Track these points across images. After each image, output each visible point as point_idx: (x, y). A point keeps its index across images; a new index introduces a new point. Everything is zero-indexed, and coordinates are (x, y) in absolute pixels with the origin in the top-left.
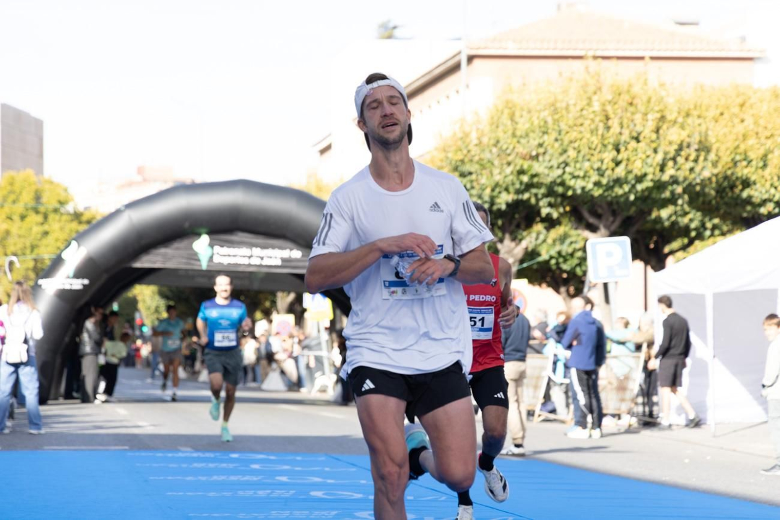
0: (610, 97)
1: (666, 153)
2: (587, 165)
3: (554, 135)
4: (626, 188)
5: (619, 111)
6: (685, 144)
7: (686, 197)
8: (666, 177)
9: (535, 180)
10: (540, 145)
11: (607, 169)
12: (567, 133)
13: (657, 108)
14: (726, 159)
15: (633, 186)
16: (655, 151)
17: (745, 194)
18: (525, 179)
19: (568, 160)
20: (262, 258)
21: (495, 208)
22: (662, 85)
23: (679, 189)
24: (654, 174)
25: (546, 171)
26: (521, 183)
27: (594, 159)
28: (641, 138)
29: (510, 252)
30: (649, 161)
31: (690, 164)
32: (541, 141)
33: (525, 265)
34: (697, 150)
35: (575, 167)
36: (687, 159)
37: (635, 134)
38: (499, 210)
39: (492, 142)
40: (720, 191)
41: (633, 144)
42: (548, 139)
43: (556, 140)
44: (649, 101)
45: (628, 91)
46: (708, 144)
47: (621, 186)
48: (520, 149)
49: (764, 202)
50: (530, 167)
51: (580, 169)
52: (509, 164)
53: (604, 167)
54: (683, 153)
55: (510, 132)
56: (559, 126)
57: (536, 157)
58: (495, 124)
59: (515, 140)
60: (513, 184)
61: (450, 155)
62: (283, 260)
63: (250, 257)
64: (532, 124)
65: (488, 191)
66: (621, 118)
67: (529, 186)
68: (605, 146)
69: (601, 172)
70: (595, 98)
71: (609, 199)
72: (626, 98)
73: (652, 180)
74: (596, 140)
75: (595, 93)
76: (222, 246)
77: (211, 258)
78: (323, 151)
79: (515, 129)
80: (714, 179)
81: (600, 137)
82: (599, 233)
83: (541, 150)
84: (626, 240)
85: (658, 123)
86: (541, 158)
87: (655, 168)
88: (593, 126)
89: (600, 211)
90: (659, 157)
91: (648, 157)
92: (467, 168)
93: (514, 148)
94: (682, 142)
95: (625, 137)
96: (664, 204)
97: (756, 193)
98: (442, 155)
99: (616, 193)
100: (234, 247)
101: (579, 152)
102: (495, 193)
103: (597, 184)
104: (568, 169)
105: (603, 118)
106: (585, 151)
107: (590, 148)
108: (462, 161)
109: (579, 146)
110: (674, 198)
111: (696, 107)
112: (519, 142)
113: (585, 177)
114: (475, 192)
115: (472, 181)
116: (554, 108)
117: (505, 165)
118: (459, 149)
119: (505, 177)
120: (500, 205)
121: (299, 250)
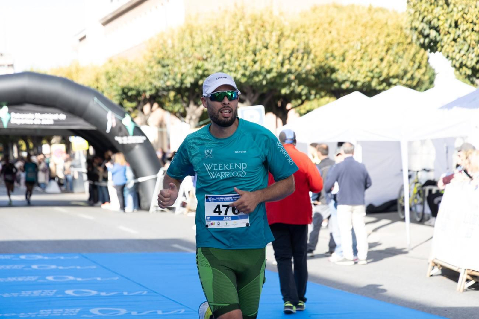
0: (249, 22)
1: (284, 56)
2: (237, 64)
3: (216, 46)
4: (261, 77)
5: (256, 31)
6: (295, 50)
7: (297, 81)
8: (284, 70)
9: (206, 73)
10: (209, 52)
11: (249, 66)
12: (224, 44)
13: (278, 28)
14: (321, 57)
15: (265, 76)
16: (278, 54)
17: (333, 77)
18: (200, 72)
19: (226, 62)
20: (41, 120)
21: (183, 86)
22: (281, 14)
23: (292, 77)
24: (277, 68)
25: (212, 68)
26: (198, 74)
27: (241, 60)
28: (269, 46)
29: (193, 112)
30: (274, 60)
31: (299, 62)
32: (209, 49)
34: (303, 53)
35: (230, 64)
36: (297, 58)
37: (265, 45)
38: (186, 88)
39: (180, 49)
40: (318, 76)
41: (264, 50)
42: (213, 48)
43: (218, 49)
44: (273, 23)
45: (261, 18)
46: (309, 50)
47: (257, 76)
48: (197, 54)
49: (344, 82)
50: (203, 65)
51: (233, 66)
52: (190, 63)
53: (247, 65)
54: (294, 55)
55: (190, 44)
56: (219, 40)
57: (206, 60)
58: (181, 40)
59: (193, 49)
60: (193, 75)
61: (156, 54)
62: (55, 121)
63: (33, 120)
64: (203, 38)
65: (179, 77)
66: (257, 35)
67: (202, 76)
68: (247, 52)
69: (245, 68)
70: (241, 23)
71: (251, 84)
72: (260, 22)
73: (276, 72)
74: (242, 49)
75: (241, 20)
76: (16, 113)
77: (9, 121)
78: (81, 40)
79: (193, 42)
80: (314, 70)
81: (245, 47)
82: (245, 104)
83: (209, 55)
84: (262, 108)
85: (279, 36)
86: (209, 60)
87: (277, 64)
88: (240, 40)
89: (245, 90)
90: (280, 58)
91: (273, 58)
92: (166, 62)
93: (193, 54)
94: (294, 49)
95: (259, 46)
96: (284, 85)
97: (339, 76)
98: (150, 54)
99: (255, 81)
100: (23, 113)
101: (232, 55)
102: (184, 76)
103: (244, 75)
104: (226, 67)
105: (246, 35)
106: (235, 55)
107: (238, 54)
108: (163, 58)
109: (232, 53)
110: (289, 82)
111: (302, 27)
112: (196, 50)
113: (236, 71)
114: (171, 77)
115: (169, 70)
116: (216, 29)
117: (188, 63)
118: (161, 51)
119: (188, 70)
120: (186, 84)
121: (64, 114)
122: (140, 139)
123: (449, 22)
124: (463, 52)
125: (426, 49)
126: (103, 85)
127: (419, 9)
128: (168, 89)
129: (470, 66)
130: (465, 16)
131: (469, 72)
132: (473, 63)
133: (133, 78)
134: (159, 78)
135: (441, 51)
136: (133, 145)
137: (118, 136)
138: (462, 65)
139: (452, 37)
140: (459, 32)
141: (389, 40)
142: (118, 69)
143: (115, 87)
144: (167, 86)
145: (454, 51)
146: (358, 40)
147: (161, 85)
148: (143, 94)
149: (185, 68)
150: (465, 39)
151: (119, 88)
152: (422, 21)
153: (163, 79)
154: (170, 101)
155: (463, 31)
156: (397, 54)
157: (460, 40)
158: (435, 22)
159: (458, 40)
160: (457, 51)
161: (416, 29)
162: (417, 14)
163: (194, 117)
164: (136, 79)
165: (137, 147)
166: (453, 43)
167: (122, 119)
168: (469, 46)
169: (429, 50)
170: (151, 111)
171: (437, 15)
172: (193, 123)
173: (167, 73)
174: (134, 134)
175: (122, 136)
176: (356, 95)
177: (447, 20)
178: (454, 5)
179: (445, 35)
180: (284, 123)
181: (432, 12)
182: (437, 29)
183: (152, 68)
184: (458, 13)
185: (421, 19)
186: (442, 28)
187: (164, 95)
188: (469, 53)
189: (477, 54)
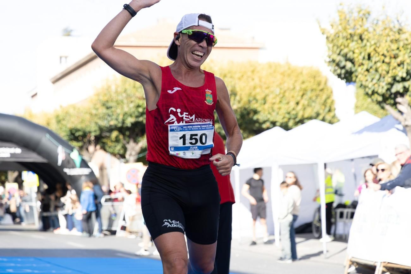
14: (245, 99)
17: (255, 118)
18: (141, 110)
21: (125, 126)
26: (139, 112)
29: (133, 149)
33: (141, 155)
39: (123, 90)
40: (243, 116)
46: (235, 92)
48: (138, 95)
49: (265, 122)
50: (143, 104)
52: (132, 102)
60: (134, 112)
61: (101, 98)
62: (11, 154)
65: (121, 118)
78: (33, 96)
79: (134, 84)
80: (239, 110)
92: (110, 104)
93: (134, 94)
97: (260, 117)
98: (96, 98)
102: (125, 117)
108: (107, 101)
111: (230, 72)
112: (137, 91)
114: (114, 117)
115: (112, 112)
117: (130, 102)
118: (105, 95)
119: (130, 109)
120: (127, 124)
121: (21, 148)
122: (86, 171)
123: (363, 55)
124: (375, 81)
125: (342, 79)
126: (54, 127)
127: (337, 43)
128: (111, 130)
129: (381, 94)
130: (377, 49)
131: (380, 99)
132: (384, 91)
133: (80, 120)
134: (103, 118)
135: (355, 82)
136: (80, 176)
137: (66, 168)
138: (373, 93)
139: (365, 67)
140: (371, 64)
141: (304, 86)
142: (67, 113)
143: (64, 128)
144: (111, 126)
145: (367, 80)
146: (277, 86)
147: (105, 125)
148: (88, 135)
149: (128, 106)
150: (376, 70)
151: (68, 130)
152: (339, 54)
153: (107, 119)
154: (112, 141)
155: (375, 63)
156: (310, 98)
157: (372, 71)
158: (350, 55)
159: (371, 70)
160: (370, 80)
161: (334, 61)
162: (335, 48)
163: (134, 153)
164: (82, 121)
165: (83, 178)
166: (366, 73)
167: (71, 153)
168: (380, 75)
169: (345, 80)
170: (96, 150)
171: (352, 49)
172: (132, 159)
173: (111, 114)
174: (81, 166)
175: (69, 168)
176: (277, 130)
177: (361, 53)
178: (368, 41)
179: (359, 66)
181: (348, 46)
182: (352, 61)
183: (97, 109)
184: (371, 46)
185: (338, 52)
186: (356, 60)
187: (107, 136)
188: (380, 81)
189: (388, 83)
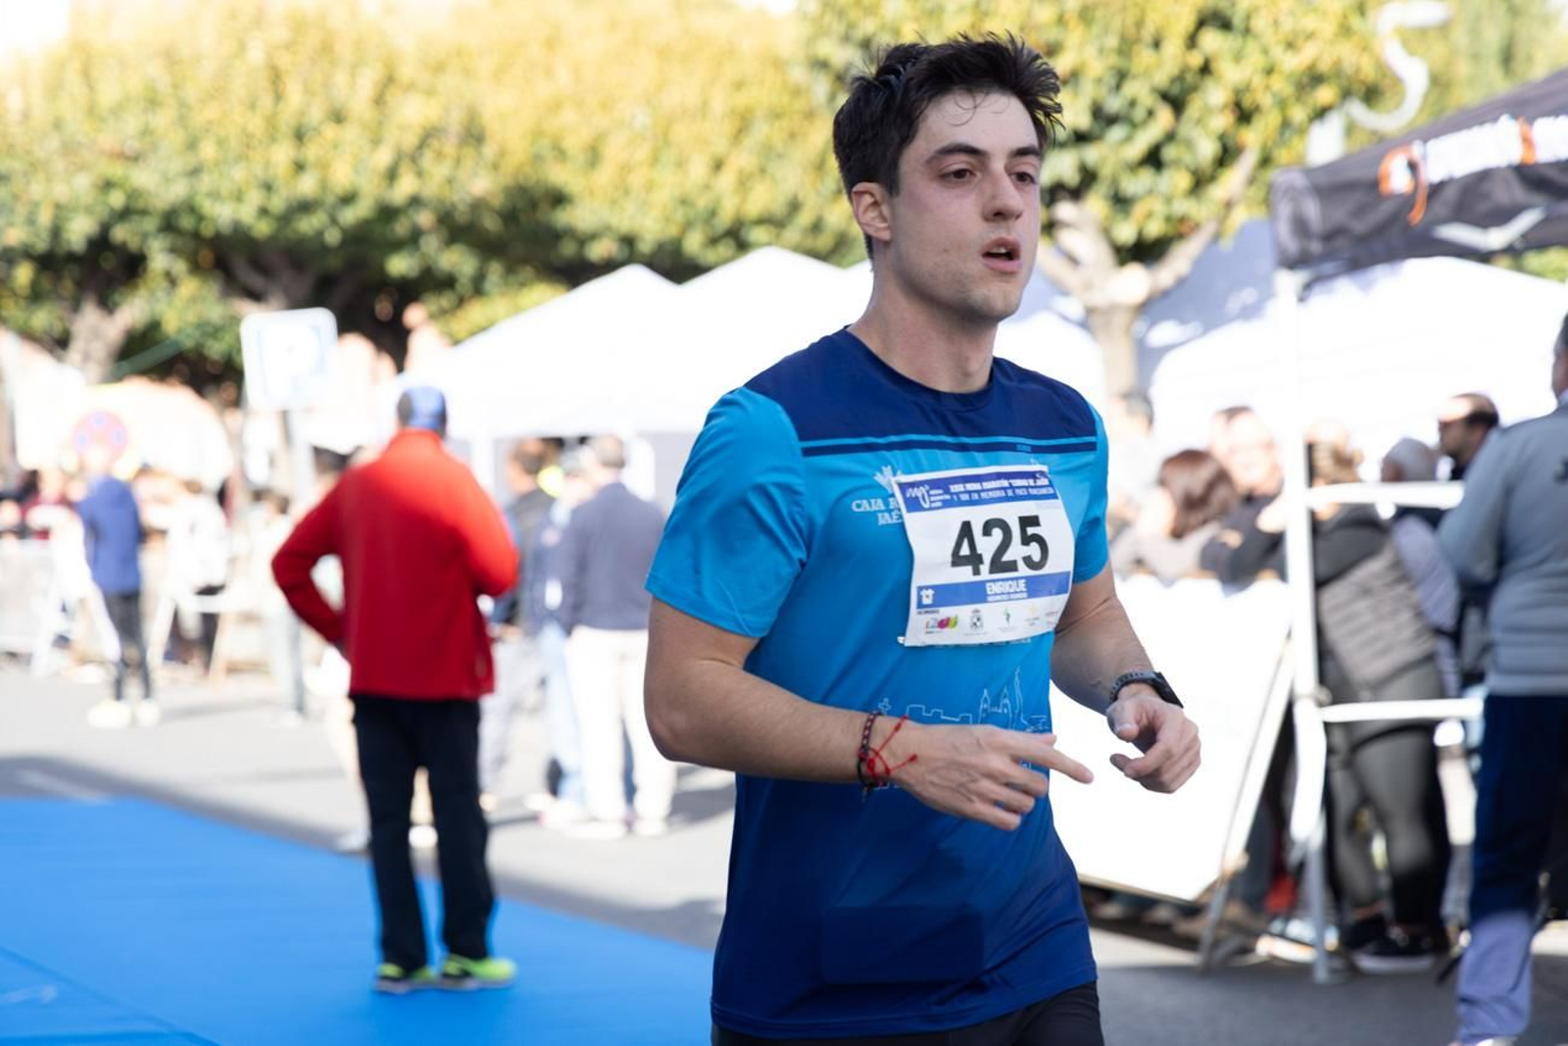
0: (280, 33)
1: (398, 148)
2: (241, 172)
3: (171, 112)
4: (319, 219)
6: (435, 131)
7: (441, 233)
8: (398, 196)
9: (138, 202)
10: (145, 132)
11: (280, 179)
12: (199, 106)
13: (377, 58)
15: (335, 215)
16: (376, 142)
17: (558, 219)
18: (117, 199)
19: (201, 166)
21: (61, 251)
22: (390, 10)
23: (425, 218)
24: (375, 189)
25: (157, 186)
26: (109, 207)
28: (346, 115)
29: (96, 334)
31: (445, 169)
32: (146, 123)
34: (461, 142)
35: (220, 174)
36: (440, 156)
37: (334, 109)
38: (71, 253)
39: (51, 121)
41: (330, 131)
42: (162, 120)
43: (177, 121)
45: (320, 24)
46: (480, 129)
47: (309, 214)
48: (107, 140)
50: (125, 177)
51: (228, 180)
52: (82, 168)
53: (274, 176)
54: (432, 147)
55: (83, 105)
56: (180, 92)
57: (135, 158)
58: (54, 90)
60: (93, 208)
65: (45, 218)
66: (307, 76)
67: (125, 214)
68: (272, 137)
69: (268, 187)
71: (287, 243)
72: (316, 35)
73: (371, 204)
74: (256, 124)
75: (252, 27)
79: (92, 99)
81: (266, 116)
82: (267, 305)
83: (147, 143)
84: (325, 317)
86: (145, 160)
89: (270, 262)
90: (383, 158)
93: (93, 139)
94: (429, 127)
95: (316, 114)
96: (397, 246)
99: (301, 230)
101: (224, 145)
103: (264, 212)
104: (206, 182)
105: (268, 79)
106: (234, 144)
109: (223, 136)
110: (414, 238)
111: (457, 52)
113: (239, 197)
114: (20, 213)
115: (11, 193)
116: (171, 58)
117: (76, 169)
119: (77, 194)
120: (68, 242)
128: (9, 257)
141: (741, 99)
144: (7, 250)
146: (641, 99)
152: (844, 39)
154: (15, 295)
156: (767, 146)
162: (830, 15)
163: (98, 349)
172: (95, 370)
176: (636, 279)
180: (400, 367)
185: (841, 30)
